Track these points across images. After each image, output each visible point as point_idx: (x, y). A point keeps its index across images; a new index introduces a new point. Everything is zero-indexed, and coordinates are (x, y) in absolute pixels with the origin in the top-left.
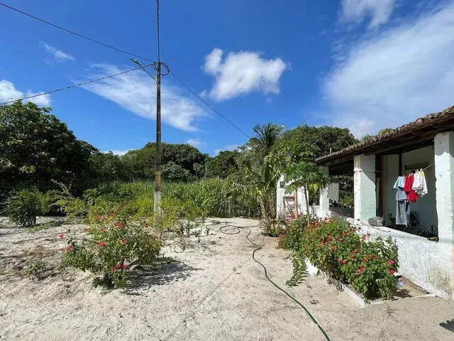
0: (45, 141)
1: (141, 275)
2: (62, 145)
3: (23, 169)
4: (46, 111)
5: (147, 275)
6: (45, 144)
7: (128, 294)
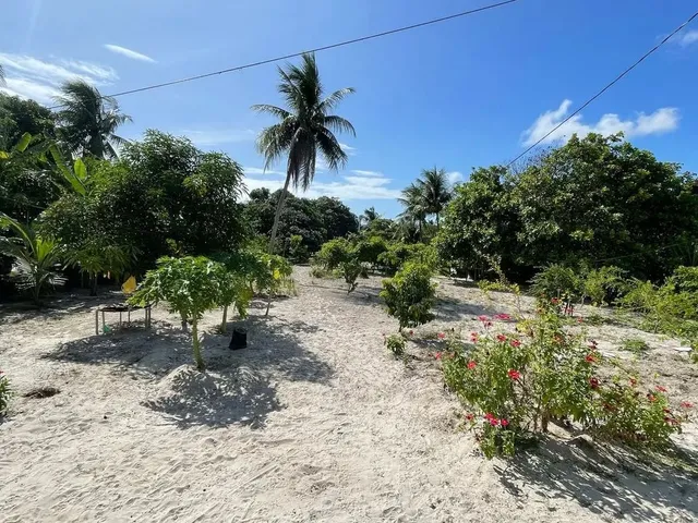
0: (605, 189)
1: (577, 462)
2: (634, 191)
3: (577, 234)
4: (614, 140)
5: (591, 469)
6: (605, 194)
7: (504, 482)
